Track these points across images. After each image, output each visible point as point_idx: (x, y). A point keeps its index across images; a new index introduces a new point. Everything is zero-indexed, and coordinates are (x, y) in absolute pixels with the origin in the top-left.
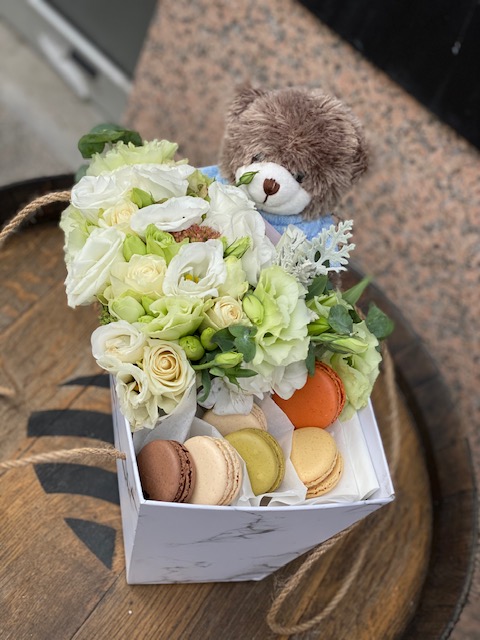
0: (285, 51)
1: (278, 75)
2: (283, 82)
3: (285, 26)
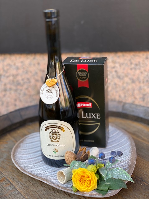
0: (20, 72)
1: (23, 80)
2: (25, 80)
3: (17, 64)
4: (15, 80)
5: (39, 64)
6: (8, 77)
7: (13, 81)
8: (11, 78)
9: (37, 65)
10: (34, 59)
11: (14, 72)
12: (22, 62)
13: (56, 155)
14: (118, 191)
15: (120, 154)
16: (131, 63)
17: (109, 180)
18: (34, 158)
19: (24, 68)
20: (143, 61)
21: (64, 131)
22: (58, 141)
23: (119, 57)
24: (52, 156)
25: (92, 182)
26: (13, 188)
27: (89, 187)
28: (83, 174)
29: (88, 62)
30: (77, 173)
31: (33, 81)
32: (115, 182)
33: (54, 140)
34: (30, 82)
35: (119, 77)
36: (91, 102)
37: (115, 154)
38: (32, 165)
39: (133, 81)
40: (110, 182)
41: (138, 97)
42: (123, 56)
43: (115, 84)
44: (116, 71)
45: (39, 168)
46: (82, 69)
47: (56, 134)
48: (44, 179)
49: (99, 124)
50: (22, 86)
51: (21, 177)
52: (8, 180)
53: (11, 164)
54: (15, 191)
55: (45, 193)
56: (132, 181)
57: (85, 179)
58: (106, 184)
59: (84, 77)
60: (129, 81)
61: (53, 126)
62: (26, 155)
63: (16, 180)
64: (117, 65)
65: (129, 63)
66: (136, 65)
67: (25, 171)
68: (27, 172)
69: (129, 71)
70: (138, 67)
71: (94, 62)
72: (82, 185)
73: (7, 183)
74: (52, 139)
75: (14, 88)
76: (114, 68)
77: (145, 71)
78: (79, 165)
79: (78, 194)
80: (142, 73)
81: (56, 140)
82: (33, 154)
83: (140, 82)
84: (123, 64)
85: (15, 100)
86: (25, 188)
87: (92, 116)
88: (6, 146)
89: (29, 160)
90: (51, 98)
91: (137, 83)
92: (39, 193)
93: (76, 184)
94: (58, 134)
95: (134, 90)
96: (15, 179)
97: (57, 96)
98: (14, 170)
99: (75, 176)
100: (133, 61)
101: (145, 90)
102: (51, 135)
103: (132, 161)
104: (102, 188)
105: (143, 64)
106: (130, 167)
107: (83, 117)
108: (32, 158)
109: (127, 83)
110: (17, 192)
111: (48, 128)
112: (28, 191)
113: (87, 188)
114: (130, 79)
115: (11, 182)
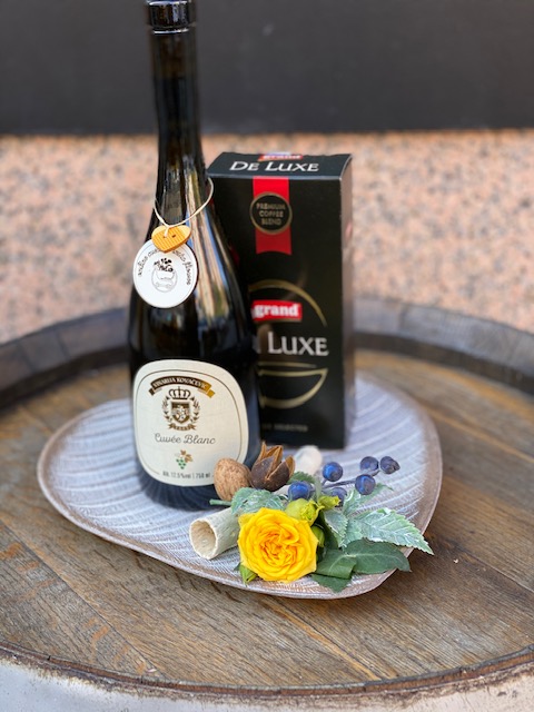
0: (56, 196)
1: (64, 224)
2: (73, 227)
3: (43, 171)
4: (38, 226)
5: (118, 170)
6: (12, 214)
7: (31, 230)
8: (24, 218)
9: (111, 175)
10: (103, 152)
11: (32, 196)
12: (61, 164)
13: (186, 471)
14: (381, 578)
15: (390, 466)
16: (432, 171)
17: (354, 546)
18: (111, 482)
19: (67, 186)
20: (472, 163)
21: (211, 394)
22: (191, 427)
23: (390, 149)
24: (173, 474)
25: (301, 551)
26: (48, 575)
27: (292, 566)
28: (273, 528)
29: (289, 169)
30: (255, 524)
31: (98, 230)
32: (373, 552)
33: (178, 424)
34: (88, 233)
35: (390, 218)
36: (298, 299)
37: (373, 465)
38: (106, 505)
39: (437, 233)
40: (356, 551)
41: (451, 284)
42: (406, 145)
43: (378, 242)
44: (380, 199)
45: (131, 513)
46: (271, 194)
47: (186, 406)
48: (148, 546)
49: (324, 372)
50: (62, 246)
51: (73, 543)
52: (30, 551)
53: (37, 503)
54: (56, 585)
55: (150, 588)
56: (425, 548)
57: (279, 542)
58: (344, 559)
59: (274, 218)
60: (425, 232)
61: (175, 378)
62: (85, 474)
63: (56, 550)
64: (385, 177)
65: (424, 170)
66: (448, 176)
67: (84, 521)
68: (92, 525)
69: (425, 198)
70: (454, 184)
71: (309, 169)
72: (269, 561)
73: (27, 559)
74: (174, 421)
75: (33, 251)
76: (373, 185)
77: (477, 197)
78: (261, 500)
79: (257, 588)
80: (466, 203)
81: (185, 425)
82: (111, 469)
83: (459, 235)
84: (403, 173)
85: (39, 294)
86: (88, 575)
87: (300, 346)
88: (18, 446)
89: (96, 488)
90: (170, 288)
91: (451, 238)
92: (133, 589)
93: (251, 559)
94: (192, 403)
95: (438, 260)
96: (53, 547)
97: (188, 283)
98: (48, 521)
99: (247, 533)
100: (436, 163)
101: (475, 262)
102: (169, 407)
103: (427, 488)
104: (331, 570)
105: (471, 172)
106: (421, 506)
107: (271, 350)
108: (105, 483)
109: (418, 238)
110: (61, 587)
111: (159, 383)
112: (96, 583)
113: (284, 571)
114: (428, 224)
115: (42, 558)
